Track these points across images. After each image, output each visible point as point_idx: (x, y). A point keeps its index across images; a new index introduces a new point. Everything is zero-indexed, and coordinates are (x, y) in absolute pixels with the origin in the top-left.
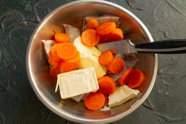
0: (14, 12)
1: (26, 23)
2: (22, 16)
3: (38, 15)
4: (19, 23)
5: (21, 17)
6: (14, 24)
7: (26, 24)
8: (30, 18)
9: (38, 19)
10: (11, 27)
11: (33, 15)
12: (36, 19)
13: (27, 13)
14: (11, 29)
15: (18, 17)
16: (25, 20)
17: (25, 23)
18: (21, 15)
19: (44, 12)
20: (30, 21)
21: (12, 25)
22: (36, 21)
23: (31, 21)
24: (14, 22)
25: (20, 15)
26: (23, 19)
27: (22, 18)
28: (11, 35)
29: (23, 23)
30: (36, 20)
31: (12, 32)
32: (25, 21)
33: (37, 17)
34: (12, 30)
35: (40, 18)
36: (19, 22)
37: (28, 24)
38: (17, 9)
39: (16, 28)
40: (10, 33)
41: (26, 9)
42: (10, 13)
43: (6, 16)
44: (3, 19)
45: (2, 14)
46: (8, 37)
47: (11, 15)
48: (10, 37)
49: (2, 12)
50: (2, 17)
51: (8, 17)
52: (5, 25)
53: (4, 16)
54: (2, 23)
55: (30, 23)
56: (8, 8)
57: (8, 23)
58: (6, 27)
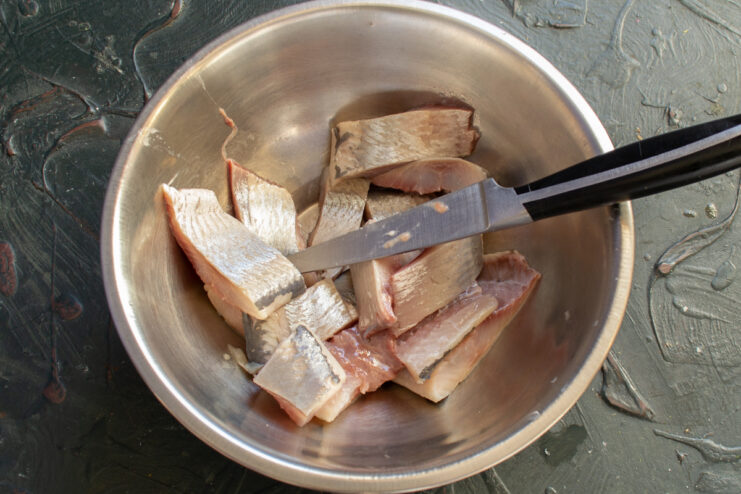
0: (53, 85)
1: (107, 124)
2: (86, 99)
3: (152, 87)
4: (76, 126)
5: (83, 100)
6: (56, 132)
7: (105, 128)
8: (121, 104)
10: (47, 148)
11: (131, 88)
12: (144, 104)
13: (107, 86)
14: (47, 154)
15: (71, 102)
16: (99, 115)
17: (103, 123)
18: (82, 96)
20: (119, 113)
21: (51, 136)
23: (125, 115)
24: (56, 126)
25: (78, 96)
26: (92, 110)
27: (88, 107)
28: (50, 177)
29: (94, 124)
31: (51, 166)
32: (100, 118)
33: (148, 93)
34: (49, 158)
36: (78, 122)
37: (112, 125)
38: (63, 73)
39: (65, 149)
40: (45, 169)
41: (100, 69)
42: (35, 91)
43: (20, 103)
44: (9, 116)
45: (4, 97)
46: (37, 188)
47: (40, 98)
48: (48, 187)
49: (4, 91)
50: (4, 109)
51: (29, 107)
52: (19, 141)
53: (14, 103)
54: (9, 135)
55: (123, 121)
56: (26, 72)
57: (33, 131)
58: (24, 146)
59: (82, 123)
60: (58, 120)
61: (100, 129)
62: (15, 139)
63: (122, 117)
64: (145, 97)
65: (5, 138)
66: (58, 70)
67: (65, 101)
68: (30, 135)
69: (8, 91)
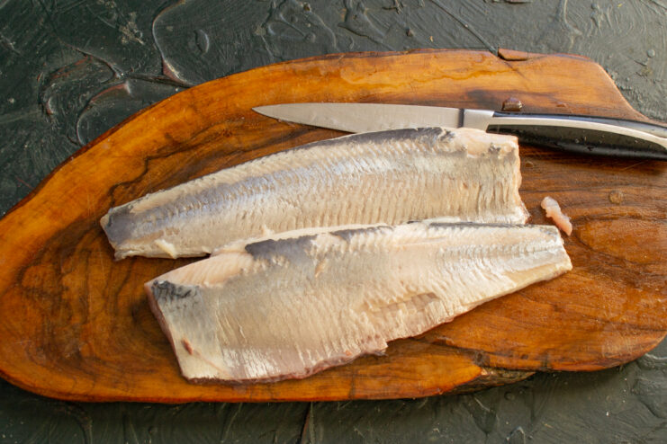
0: (85, 55)
1: (131, 88)
2: (113, 65)
3: (168, 56)
4: (104, 89)
5: (110, 68)
6: (88, 95)
7: (129, 90)
8: (142, 70)
9: (169, 71)
10: (79, 109)
11: (150, 56)
12: (162, 70)
13: (131, 55)
14: (81, 112)
15: (100, 69)
16: (124, 80)
17: (127, 87)
18: (109, 63)
19: (186, 43)
20: (141, 78)
21: (83, 98)
22: (162, 77)
23: (146, 79)
24: (88, 90)
25: (106, 64)
26: (118, 75)
27: (114, 73)
28: (83, 132)
29: (120, 88)
30: (162, 74)
31: (84, 123)
32: (124, 83)
33: (166, 61)
34: (82, 116)
35: (175, 66)
36: (105, 85)
37: (135, 88)
38: (93, 45)
39: (95, 109)
40: (78, 126)
41: (124, 41)
42: (70, 60)
43: (57, 70)
44: (48, 81)
45: (42, 65)
46: (72, 142)
47: (73, 66)
48: (81, 141)
49: (42, 59)
50: (43, 75)
51: (64, 74)
52: (56, 102)
53: (52, 70)
54: (48, 98)
55: (144, 84)
56: (62, 43)
57: (68, 94)
58: (61, 107)
59: (109, 87)
60: (88, 85)
61: (126, 92)
62: (53, 101)
63: (143, 82)
64: (163, 65)
65: (45, 100)
66: (89, 41)
67: (95, 68)
68: (64, 98)
69: (47, 60)
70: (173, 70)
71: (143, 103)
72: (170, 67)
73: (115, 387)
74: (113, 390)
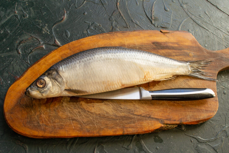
0: (31, 36)
1: (45, 47)
2: (40, 40)
3: (57, 38)
4: (37, 47)
5: (39, 40)
6: (32, 48)
7: (44, 48)
8: (49, 42)
9: (57, 42)
10: (29, 52)
11: (51, 38)
12: (55, 42)
13: (46, 37)
14: (29, 53)
15: (36, 40)
16: (43, 44)
17: (44, 46)
18: (39, 39)
19: (63, 34)
20: (48, 44)
21: (30, 49)
22: (55, 44)
23: (50, 45)
24: (32, 47)
25: (38, 39)
26: (41, 43)
27: (40, 42)
28: (30, 60)
29: (42, 47)
30: (55, 43)
31: (30, 57)
32: (43, 45)
33: (56, 39)
34: (30, 55)
35: (59, 41)
36: (37, 46)
37: (46, 47)
38: (34, 33)
39: (34, 53)
40: (28, 58)
41: (43, 33)
42: (26, 37)
43: (23, 40)
44: (20, 43)
45: (18, 38)
46: (26, 62)
47: (28, 39)
48: (29, 62)
49: (18, 37)
50: (18, 41)
51: (25, 41)
52: (22, 50)
53: (21, 40)
54: (19, 48)
55: (49, 46)
56: (24, 32)
57: (26, 48)
58: (23, 51)
59: (38, 46)
60: (32, 45)
61: (43, 48)
62: (21, 49)
63: (49, 45)
64: (55, 40)
65: (18, 49)
66: (32, 32)
67: (34, 40)
68: (25, 49)
69: (20, 37)
70: (58, 42)
71: (49, 52)
72: (57, 41)
73: (51, 133)
74: (51, 134)
